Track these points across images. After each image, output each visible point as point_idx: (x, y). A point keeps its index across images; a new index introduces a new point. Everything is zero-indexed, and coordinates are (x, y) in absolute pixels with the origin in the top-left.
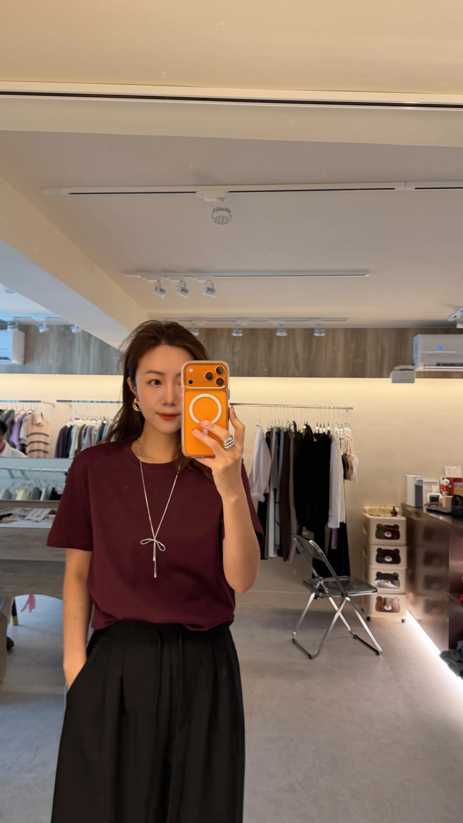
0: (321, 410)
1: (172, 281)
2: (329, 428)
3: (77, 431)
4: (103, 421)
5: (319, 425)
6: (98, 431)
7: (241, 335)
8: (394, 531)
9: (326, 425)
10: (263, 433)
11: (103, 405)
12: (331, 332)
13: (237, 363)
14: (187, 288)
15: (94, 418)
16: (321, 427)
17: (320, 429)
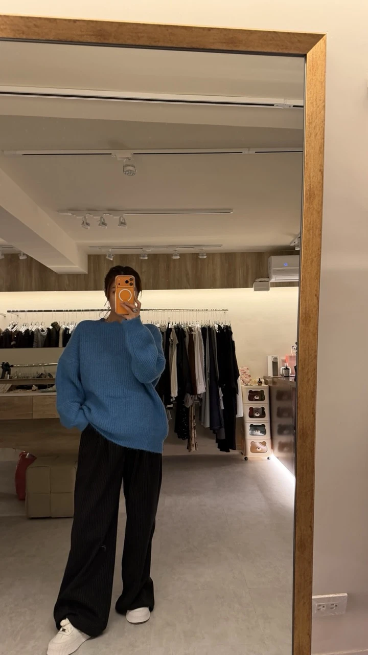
1: (95, 217)
7: (146, 258)
8: (261, 395)
12: (211, 255)
14: (106, 222)
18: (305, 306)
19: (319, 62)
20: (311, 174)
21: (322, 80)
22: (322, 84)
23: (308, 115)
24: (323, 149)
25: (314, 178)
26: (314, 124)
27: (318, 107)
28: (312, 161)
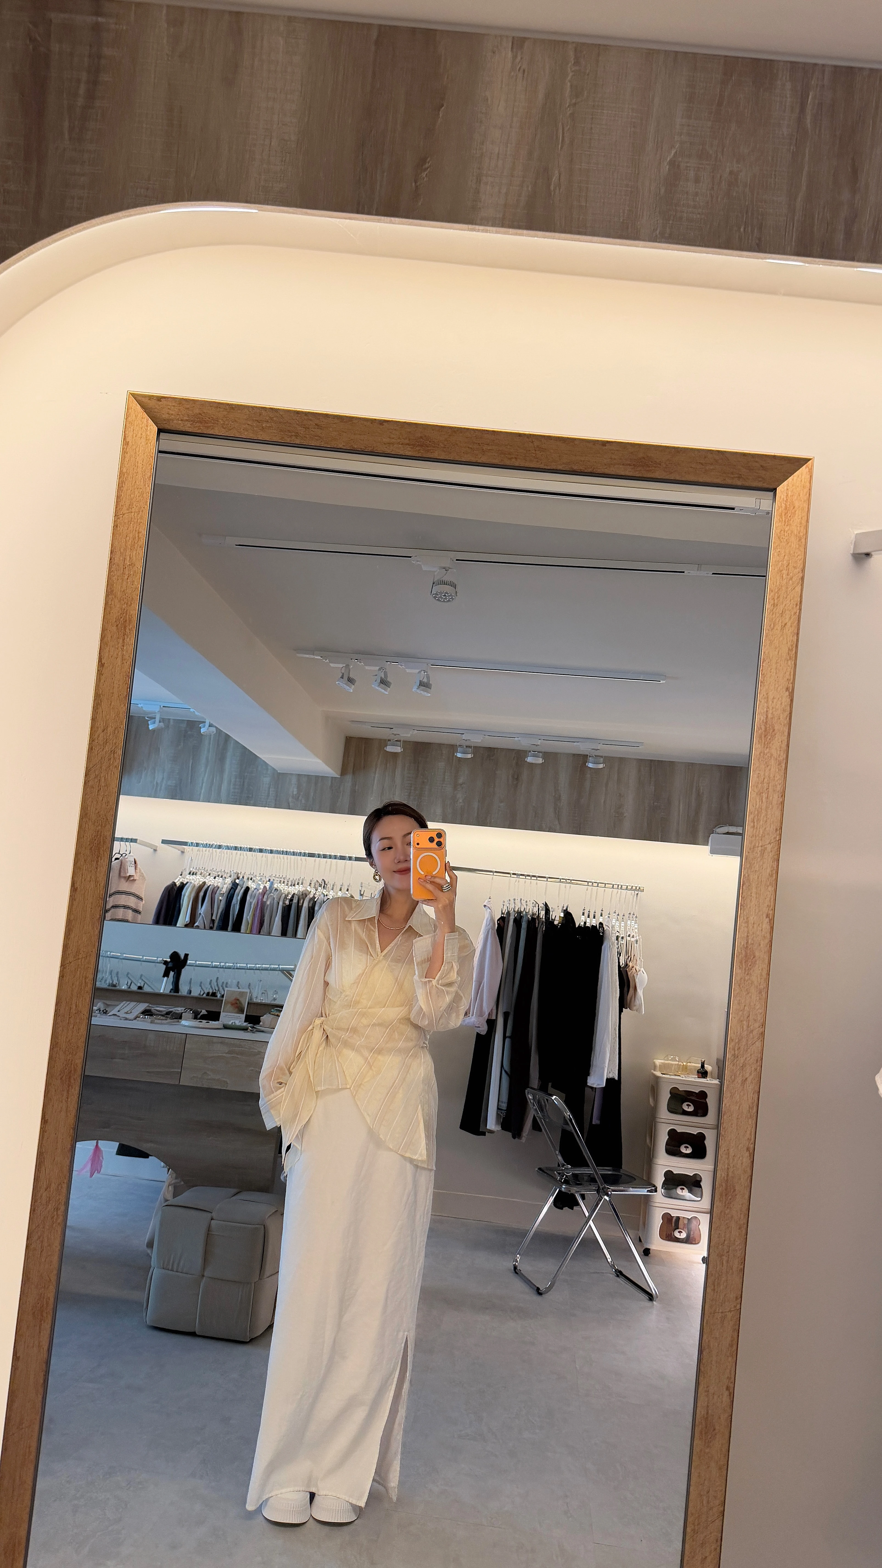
0: (592, 888)
1: (367, 668)
2: (601, 920)
3: (191, 893)
4: (235, 880)
5: (586, 914)
6: (225, 895)
8: (699, 1103)
9: (598, 915)
10: (492, 919)
11: (237, 853)
13: (461, 801)
14: (389, 679)
15: (219, 873)
16: (589, 917)
17: (588, 920)
18: (746, 934)
19: (797, 504)
20: (770, 693)
21: (802, 534)
22: (800, 540)
23: (771, 591)
24: (796, 653)
25: (775, 701)
26: (781, 608)
27: (791, 579)
28: (773, 671)
